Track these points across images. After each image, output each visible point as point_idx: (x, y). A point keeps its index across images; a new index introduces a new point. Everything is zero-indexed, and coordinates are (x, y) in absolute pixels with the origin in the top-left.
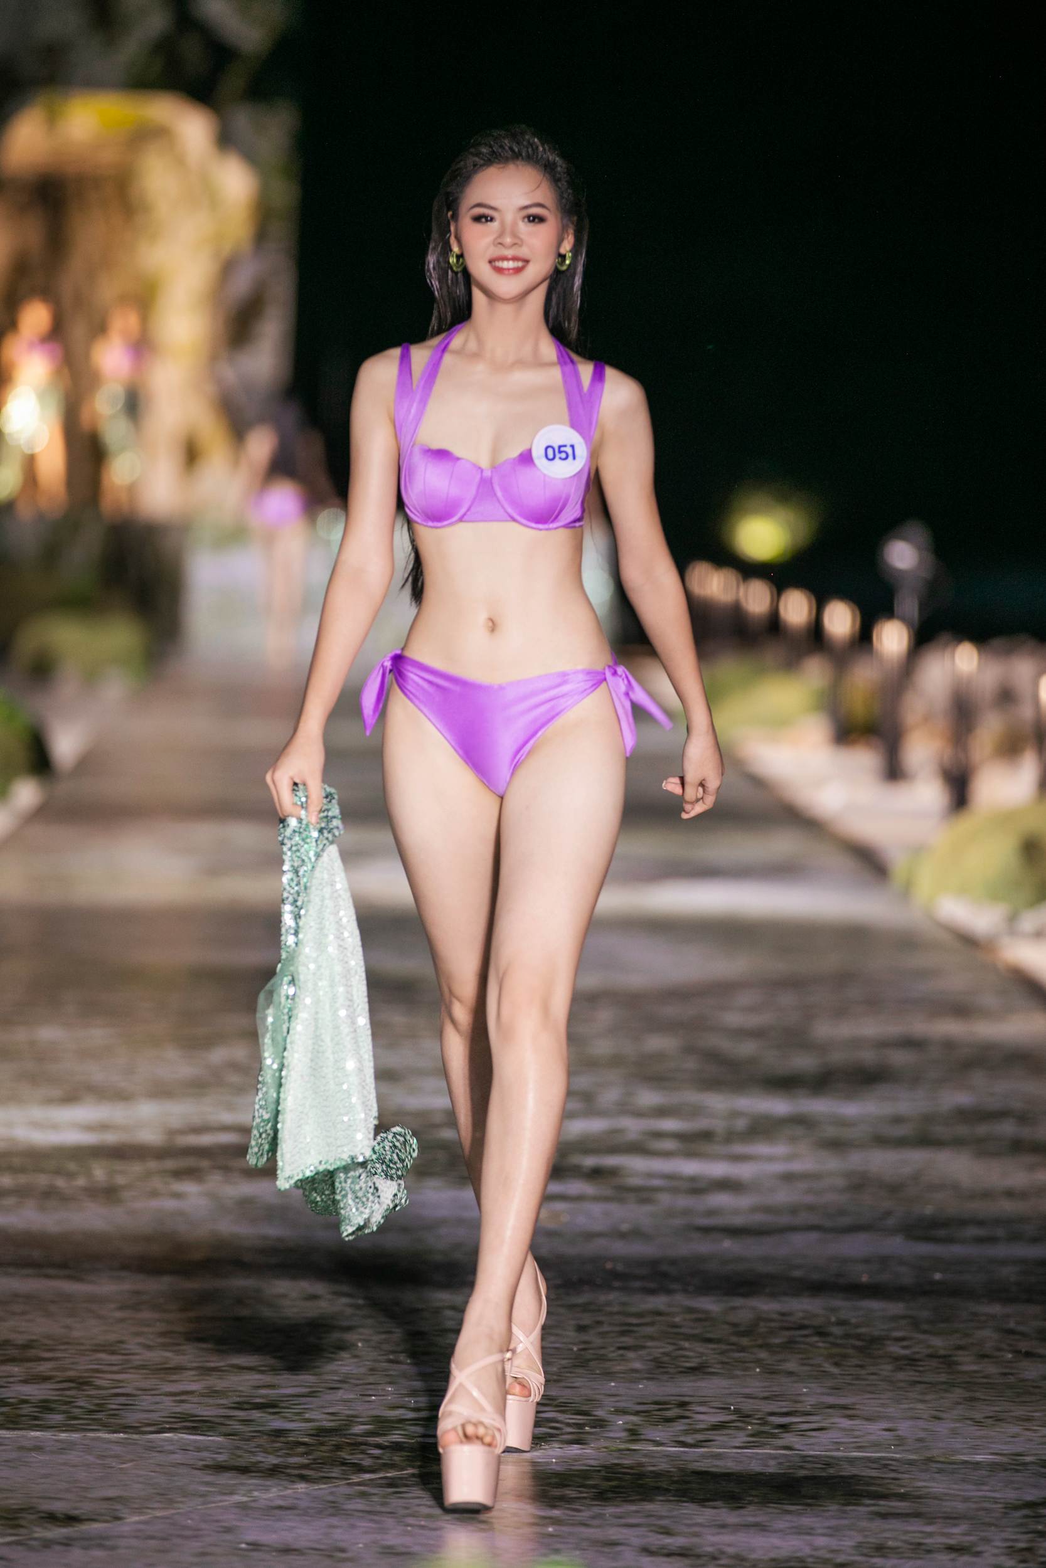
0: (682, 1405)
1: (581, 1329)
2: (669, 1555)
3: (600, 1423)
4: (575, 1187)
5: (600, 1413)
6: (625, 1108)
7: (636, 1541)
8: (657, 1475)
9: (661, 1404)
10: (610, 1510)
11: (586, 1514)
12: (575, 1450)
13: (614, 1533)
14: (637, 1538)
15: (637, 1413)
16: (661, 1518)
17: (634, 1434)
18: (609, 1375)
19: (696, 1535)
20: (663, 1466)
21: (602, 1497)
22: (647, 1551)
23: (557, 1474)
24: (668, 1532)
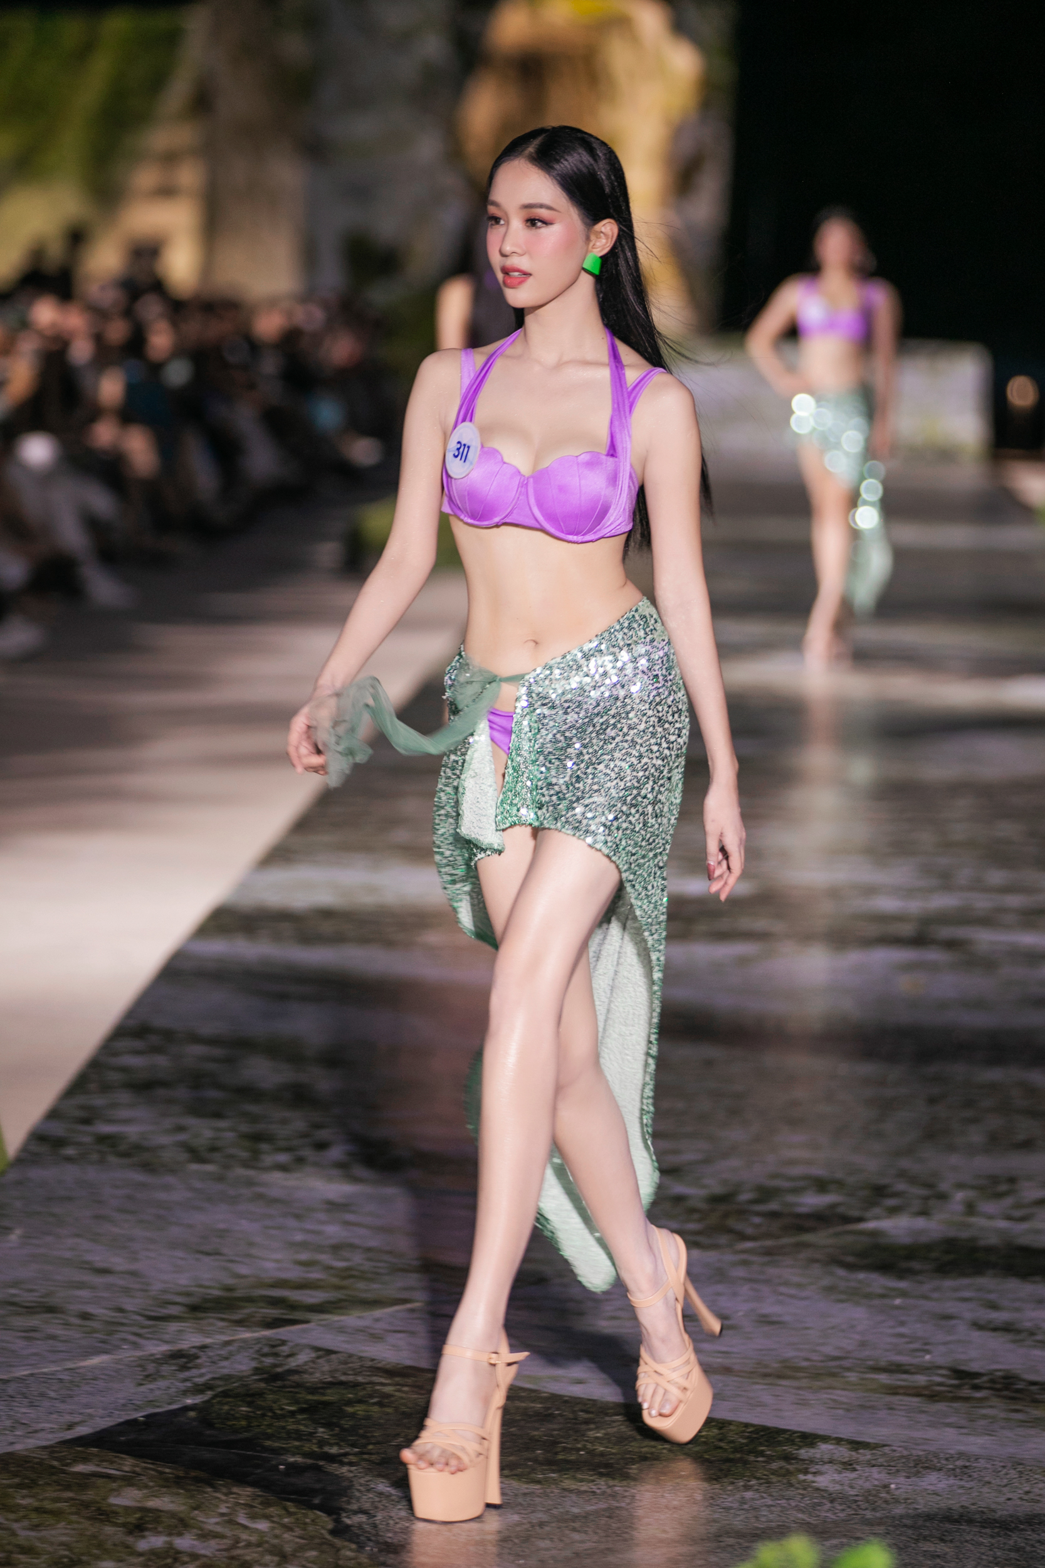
0: (1012, 1180)
1: (932, 1101)
2: (995, 1329)
3: (943, 1197)
4: (933, 955)
5: (944, 1187)
6: (977, 886)
7: (968, 1315)
8: (989, 1250)
9: (995, 1180)
10: (948, 1283)
11: (926, 1288)
12: (921, 1223)
13: (951, 1307)
14: (969, 1311)
15: (973, 1187)
16: (990, 1292)
17: (970, 1208)
18: (952, 1148)
19: (1017, 1310)
20: (993, 1240)
21: (943, 1269)
22: (978, 1326)
23: (906, 1247)
24: (994, 1306)
